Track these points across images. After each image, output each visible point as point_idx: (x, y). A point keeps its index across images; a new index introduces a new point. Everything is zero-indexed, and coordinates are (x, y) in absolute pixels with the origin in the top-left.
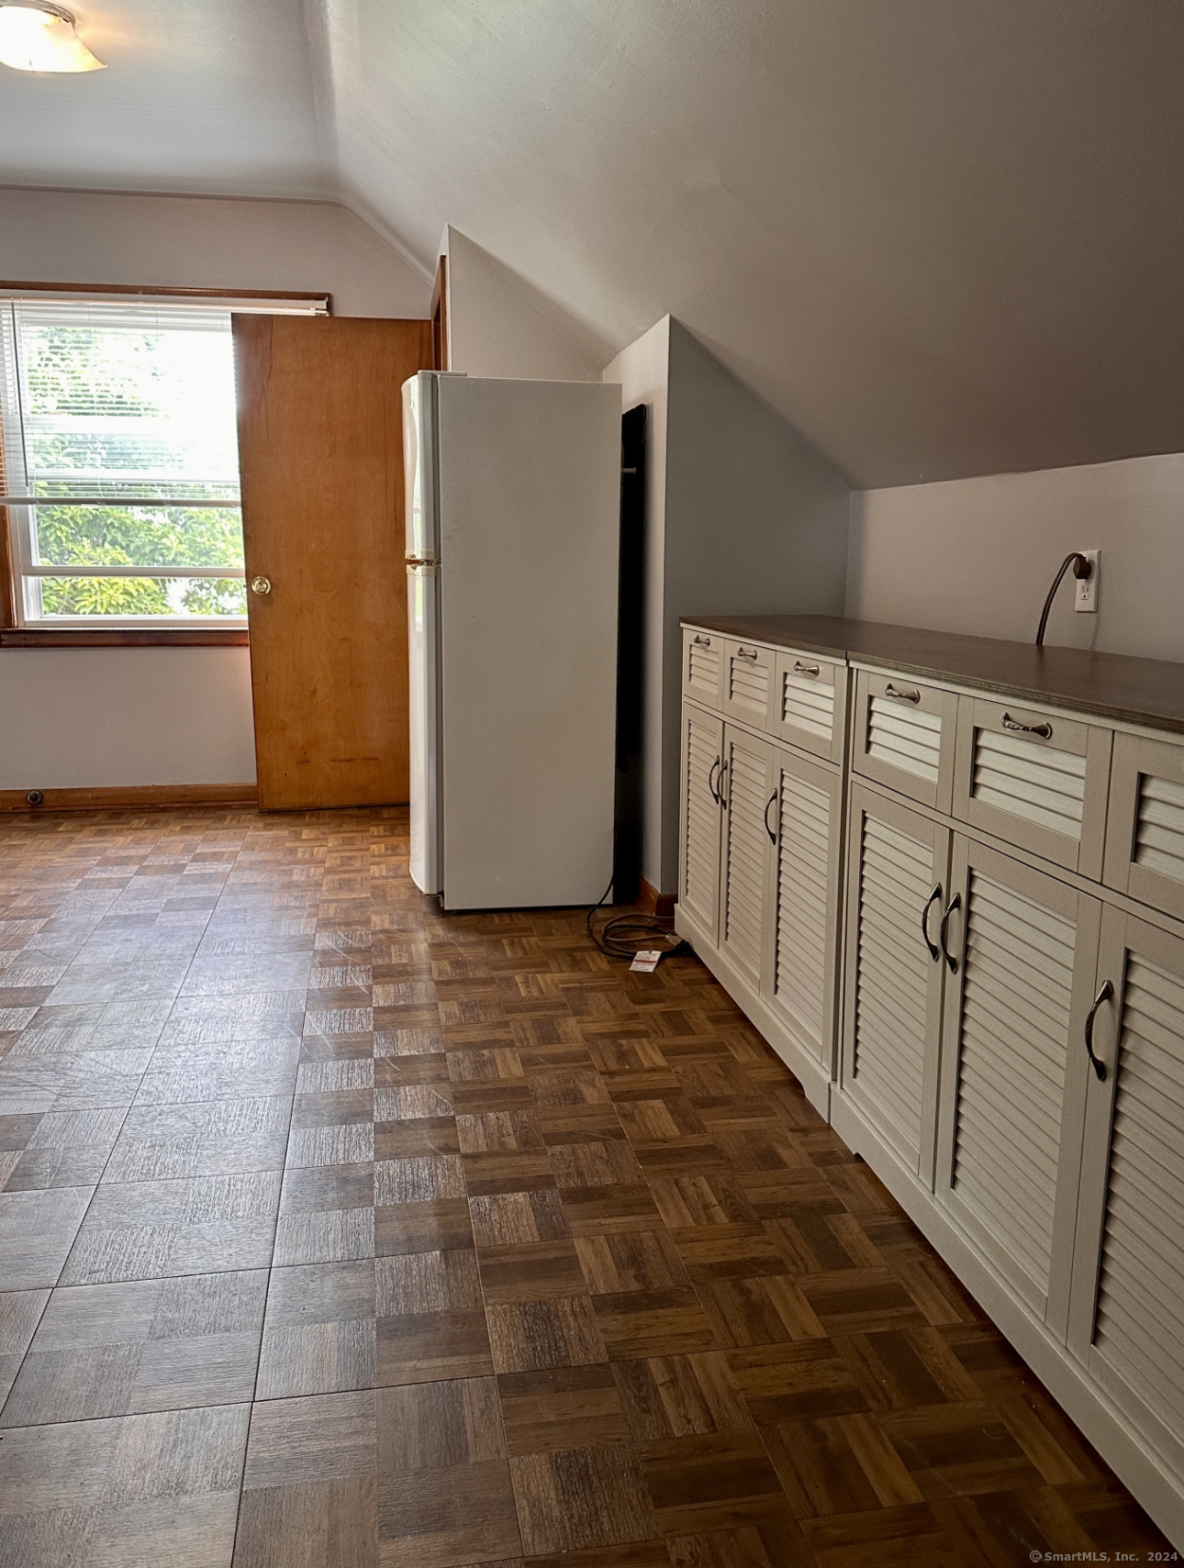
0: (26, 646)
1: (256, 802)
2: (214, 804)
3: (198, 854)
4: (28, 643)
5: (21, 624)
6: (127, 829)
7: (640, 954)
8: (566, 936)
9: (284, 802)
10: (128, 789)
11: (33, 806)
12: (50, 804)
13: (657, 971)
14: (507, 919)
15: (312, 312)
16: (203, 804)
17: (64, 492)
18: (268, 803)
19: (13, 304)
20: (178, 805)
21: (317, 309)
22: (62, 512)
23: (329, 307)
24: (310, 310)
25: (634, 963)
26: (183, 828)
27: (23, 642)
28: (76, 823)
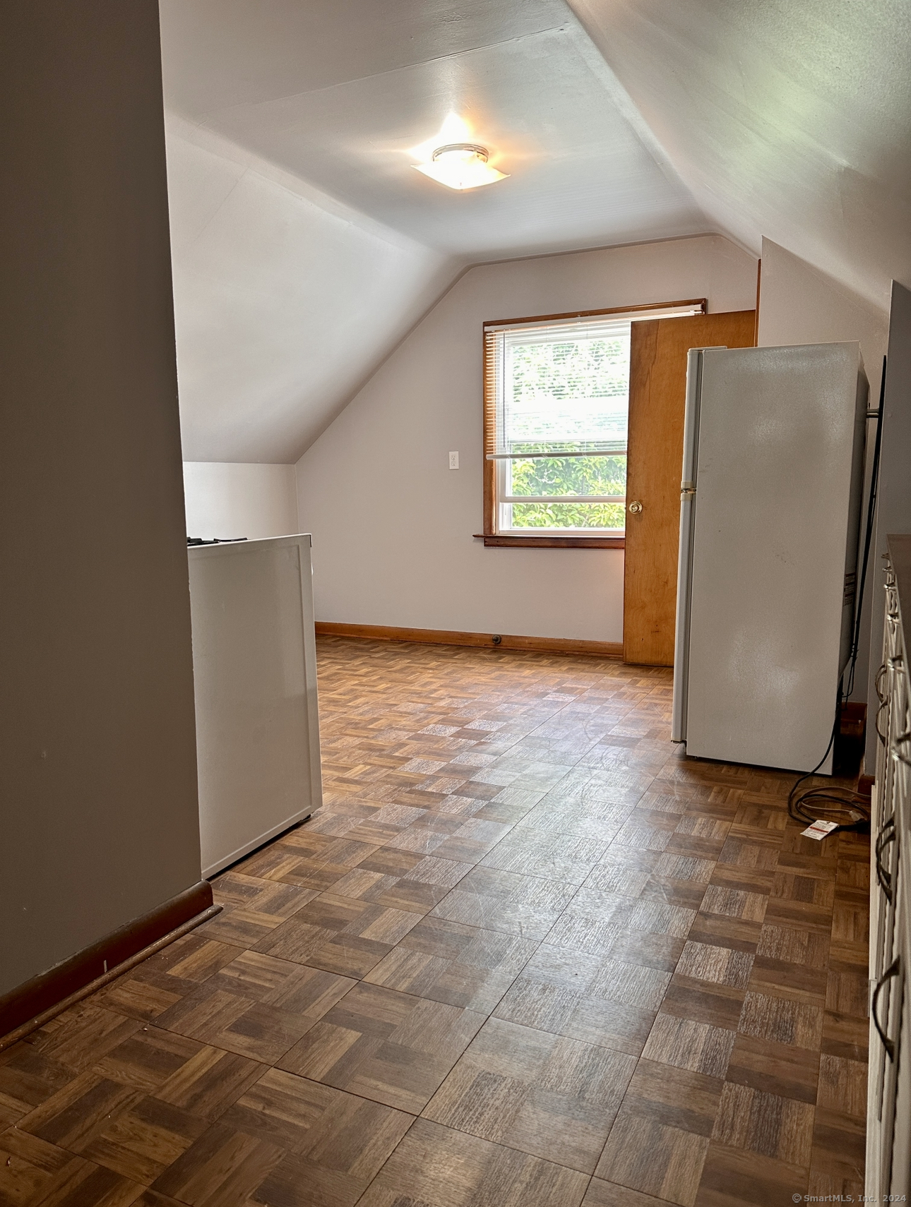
0: (498, 546)
1: (621, 656)
2: (599, 655)
3: (564, 687)
4: (499, 544)
5: (497, 533)
6: (537, 665)
7: (819, 823)
8: (773, 795)
9: (642, 658)
10: (548, 639)
11: (496, 645)
12: (504, 644)
13: (824, 841)
14: (732, 771)
15: (692, 313)
16: (592, 654)
17: (592, 448)
18: (630, 658)
19: (504, 334)
20: (577, 653)
21: (696, 311)
22: (589, 461)
23: (704, 308)
24: (691, 311)
25: (809, 829)
26: (569, 669)
27: (496, 543)
28: (511, 658)
